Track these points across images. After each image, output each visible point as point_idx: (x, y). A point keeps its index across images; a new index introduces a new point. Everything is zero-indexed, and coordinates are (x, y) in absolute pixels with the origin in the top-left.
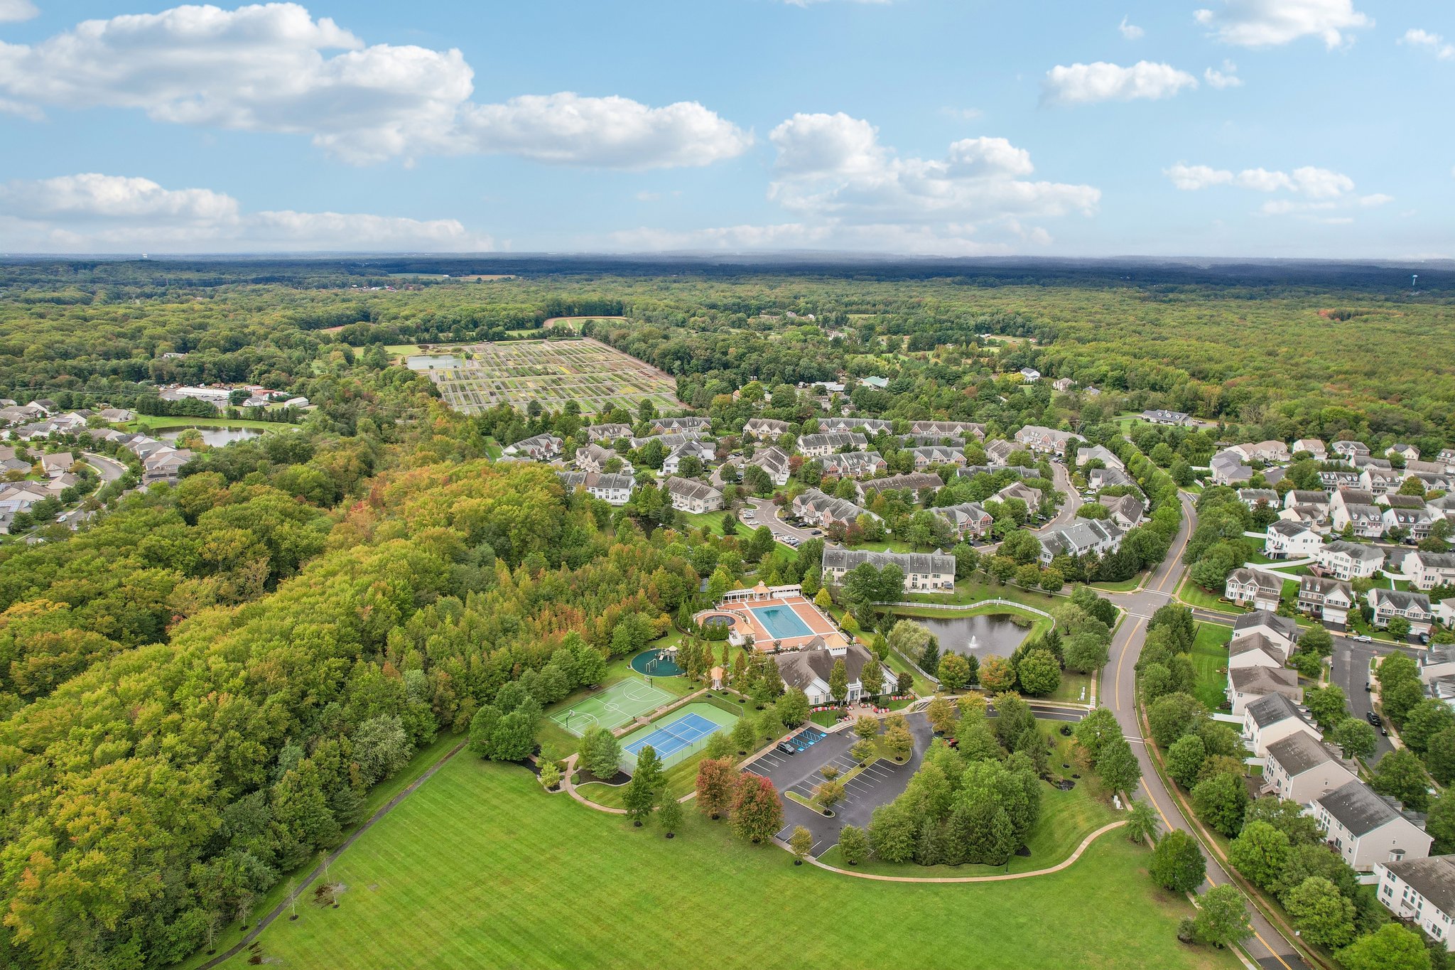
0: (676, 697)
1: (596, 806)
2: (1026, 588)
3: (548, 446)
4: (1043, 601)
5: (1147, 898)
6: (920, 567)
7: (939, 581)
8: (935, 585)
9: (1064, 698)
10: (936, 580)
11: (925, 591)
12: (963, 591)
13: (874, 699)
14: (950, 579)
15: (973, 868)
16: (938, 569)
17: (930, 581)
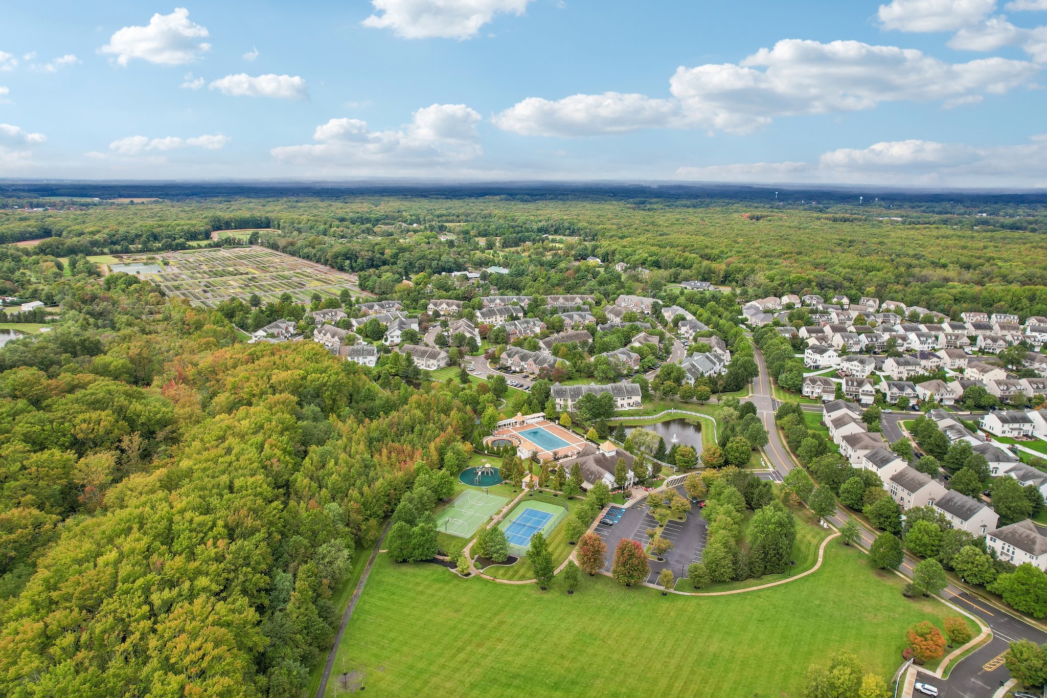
0: (508, 499)
1: (506, 581)
2: (686, 400)
3: (287, 328)
4: (700, 408)
5: (873, 577)
6: (620, 392)
7: (631, 401)
8: (629, 404)
9: (753, 466)
10: (629, 401)
11: (623, 409)
12: (649, 406)
13: (641, 482)
14: (638, 399)
15: (769, 577)
16: (630, 393)
17: (625, 402)
